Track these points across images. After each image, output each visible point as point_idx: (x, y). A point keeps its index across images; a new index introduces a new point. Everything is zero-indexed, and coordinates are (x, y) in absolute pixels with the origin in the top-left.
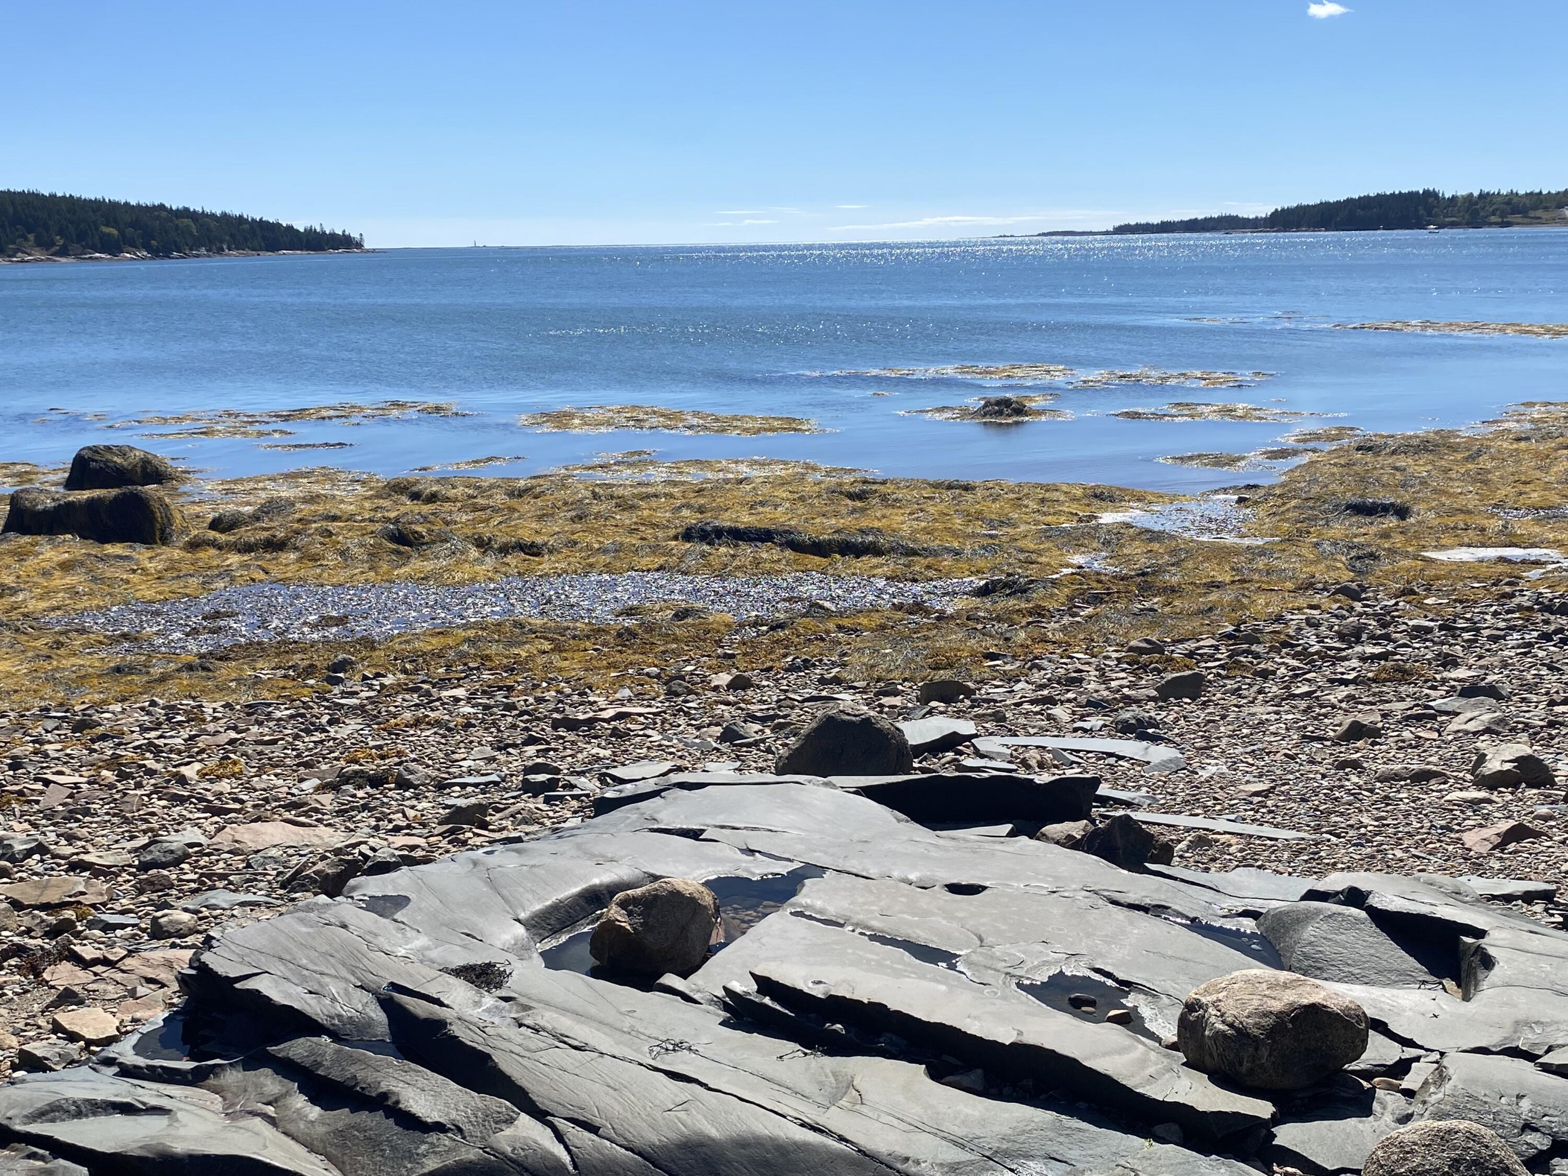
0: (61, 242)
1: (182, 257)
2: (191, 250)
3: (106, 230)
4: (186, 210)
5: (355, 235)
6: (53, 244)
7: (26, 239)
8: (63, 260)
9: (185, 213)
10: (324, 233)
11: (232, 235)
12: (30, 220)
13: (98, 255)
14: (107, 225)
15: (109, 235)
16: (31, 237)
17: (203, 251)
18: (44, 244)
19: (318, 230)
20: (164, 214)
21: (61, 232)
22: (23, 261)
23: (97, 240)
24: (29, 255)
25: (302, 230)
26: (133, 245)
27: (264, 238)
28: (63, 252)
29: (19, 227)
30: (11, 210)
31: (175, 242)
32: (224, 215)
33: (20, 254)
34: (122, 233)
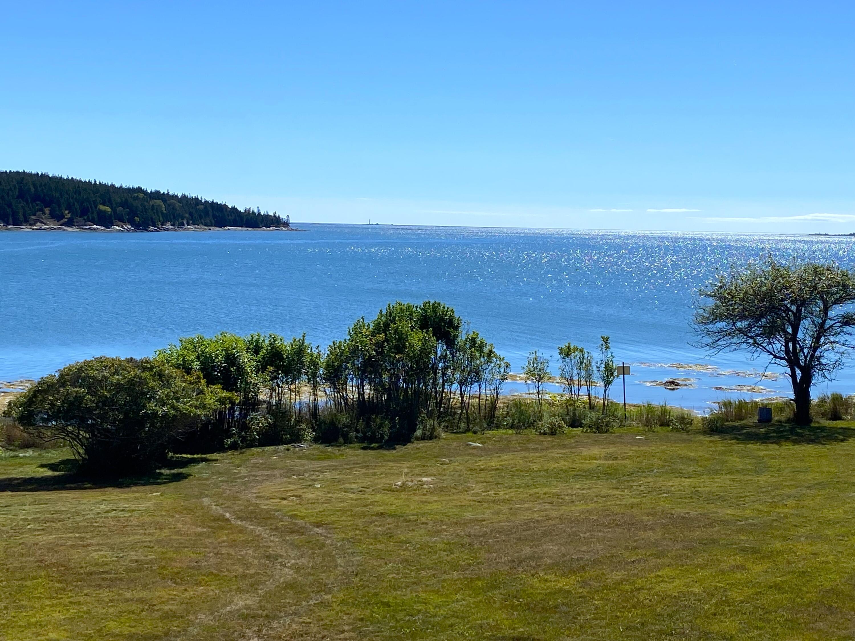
0: (69, 216)
1: (156, 231)
2: (162, 225)
3: (102, 207)
4: (157, 192)
5: (283, 216)
6: (62, 217)
7: (44, 213)
8: (70, 229)
9: (157, 195)
10: (259, 213)
11: (191, 214)
12: (47, 198)
13: (95, 226)
14: (104, 204)
15: (105, 211)
16: (47, 210)
17: (169, 226)
18: (57, 217)
19: (256, 211)
20: (141, 195)
21: (69, 208)
22: (40, 229)
23: (95, 216)
24: (45, 224)
25: (242, 211)
26: (121, 220)
27: (214, 216)
28: (70, 223)
29: (38, 202)
30: (33, 190)
31: (152, 218)
32: (184, 197)
33: (38, 224)
34: (114, 210)
